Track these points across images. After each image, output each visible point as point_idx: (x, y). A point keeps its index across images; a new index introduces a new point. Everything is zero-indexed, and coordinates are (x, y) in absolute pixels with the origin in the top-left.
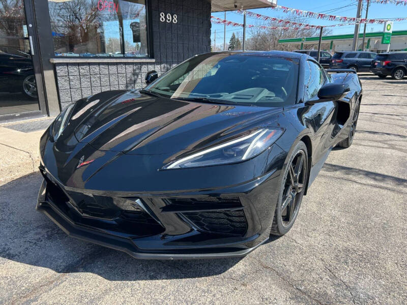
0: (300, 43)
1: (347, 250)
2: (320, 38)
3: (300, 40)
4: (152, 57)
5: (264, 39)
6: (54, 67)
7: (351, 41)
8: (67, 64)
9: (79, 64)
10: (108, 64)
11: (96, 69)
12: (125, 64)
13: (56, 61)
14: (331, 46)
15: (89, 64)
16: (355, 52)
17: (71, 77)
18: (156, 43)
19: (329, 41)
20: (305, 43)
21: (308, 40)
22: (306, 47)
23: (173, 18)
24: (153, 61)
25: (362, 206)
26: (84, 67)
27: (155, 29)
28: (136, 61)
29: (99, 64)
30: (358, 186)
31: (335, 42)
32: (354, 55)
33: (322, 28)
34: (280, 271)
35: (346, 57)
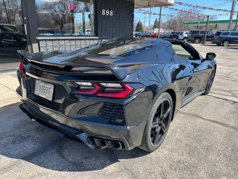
0: (196, 25)
1: (179, 162)
2: (207, 22)
3: (196, 23)
4: (97, 36)
5: (175, 22)
6: (38, 41)
7: (227, 24)
8: (46, 40)
9: (53, 40)
10: (70, 40)
11: (63, 43)
12: (80, 39)
13: (39, 38)
14: (216, 27)
15: (59, 40)
16: (230, 31)
17: (48, 47)
18: (99, 27)
19: (215, 24)
20: (200, 25)
21: (201, 23)
22: (201, 27)
23: (110, 13)
24: (97, 38)
25: (199, 134)
26: (55, 42)
27: (99, 19)
28: (87, 38)
29: (65, 40)
30: (202, 120)
31: (218, 24)
32: (228, 34)
33: (208, 16)
34: (134, 172)
35: (223, 35)
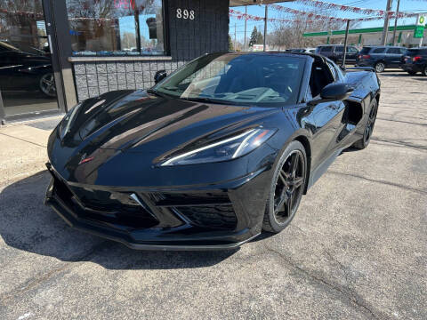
0: (326, 37)
2: (346, 32)
3: (326, 34)
4: (168, 55)
5: (288, 33)
6: (72, 65)
7: (380, 34)
8: (85, 63)
9: (96, 63)
10: (125, 62)
11: (113, 67)
12: (142, 61)
13: (74, 59)
14: (360, 40)
15: (106, 62)
16: (385, 46)
17: (89, 76)
18: (173, 40)
19: (358, 35)
20: (331, 37)
21: (334, 33)
22: (333, 41)
23: (189, 15)
24: (170, 58)
25: (367, 200)
26: (101, 65)
27: (172, 26)
28: (152, 58)
29: (116, 62)
30: (367, 182)
31: (364, 35)
32: (382, 50)
33: (349, 21)
35: (374, 52)
